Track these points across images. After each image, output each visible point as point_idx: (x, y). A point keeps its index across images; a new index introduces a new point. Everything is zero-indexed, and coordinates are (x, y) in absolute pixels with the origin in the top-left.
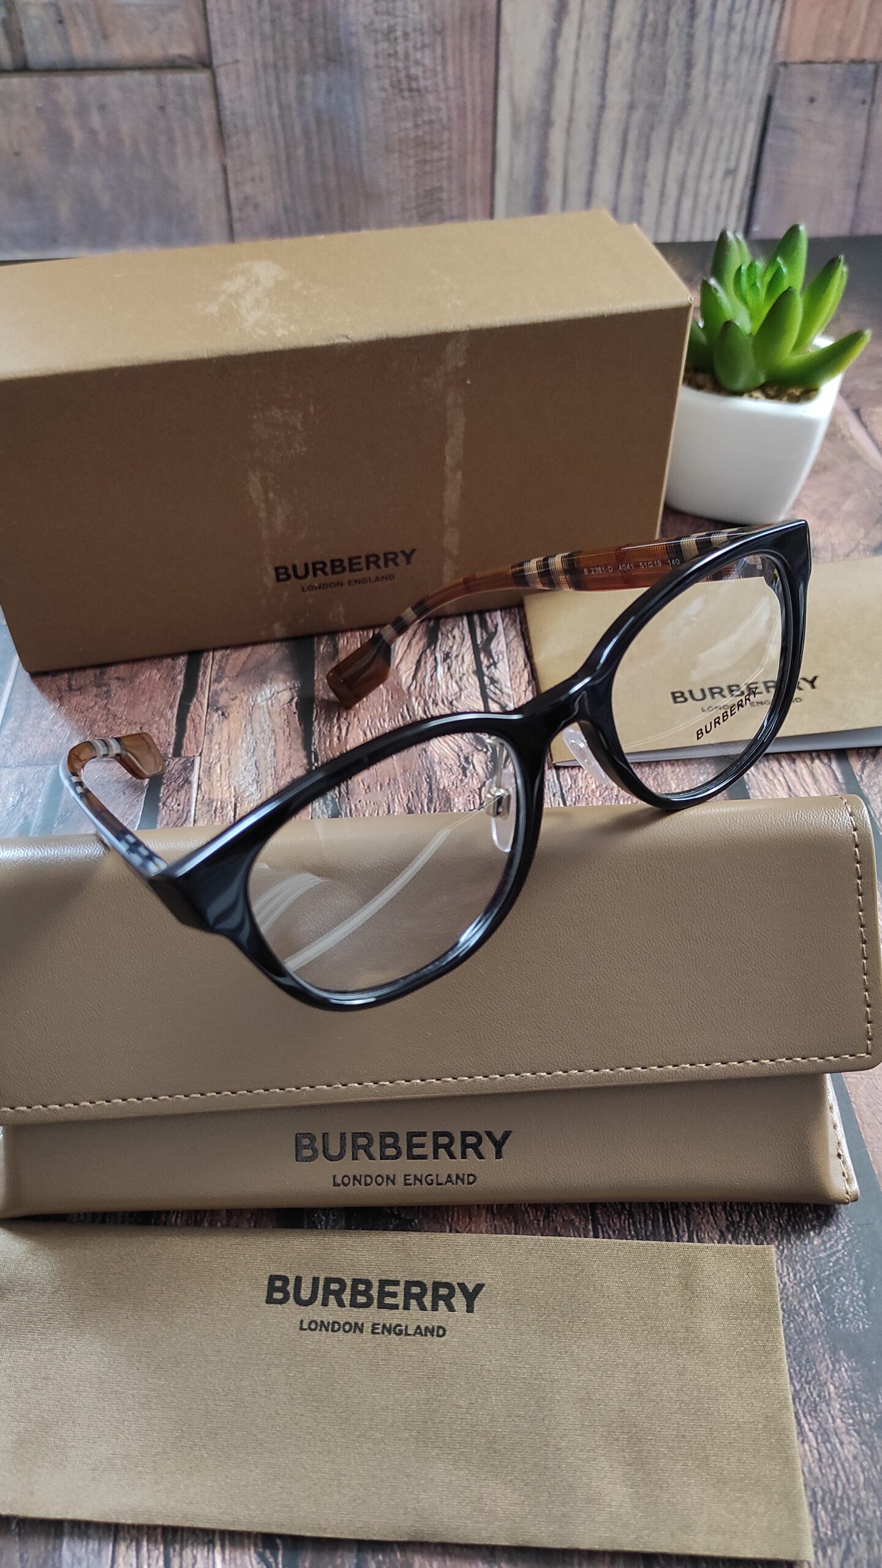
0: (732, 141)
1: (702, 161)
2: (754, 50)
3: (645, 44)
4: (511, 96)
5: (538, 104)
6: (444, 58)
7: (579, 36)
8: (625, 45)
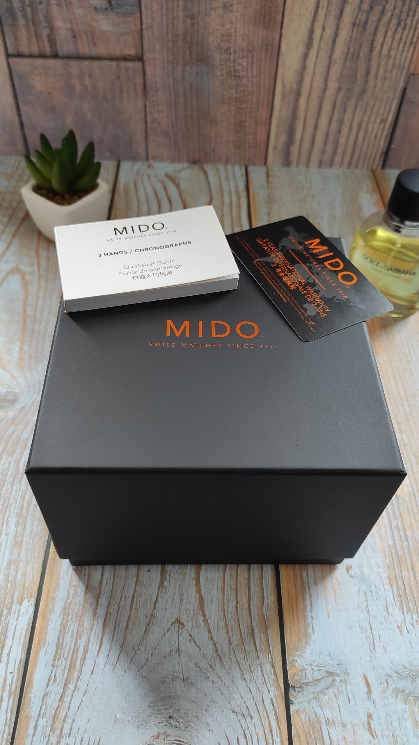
0: (385, 107)
1: (370, 115)
2: (399, 67)
3: (348, 62)
4: (283, 82)
5: (295, 86)
6: (252, 62)
7: (317, 57)
8: (338, 62)
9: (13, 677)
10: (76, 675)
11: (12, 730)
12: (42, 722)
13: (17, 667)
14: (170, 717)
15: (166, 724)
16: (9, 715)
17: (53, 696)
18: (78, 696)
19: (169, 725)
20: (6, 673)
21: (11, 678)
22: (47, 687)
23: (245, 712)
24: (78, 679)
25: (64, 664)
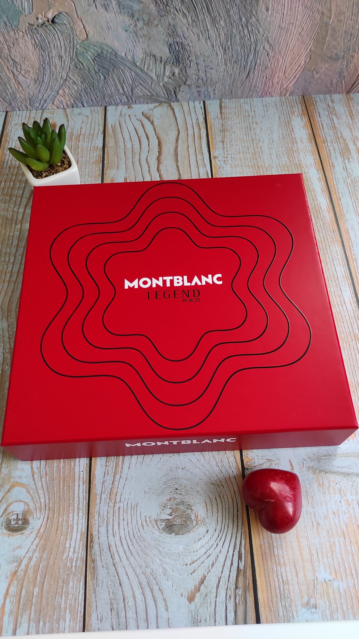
9: (84, 474)
10: (120, 470)
11: (87, 501)
12: (104, 496)
13: (85, 468)
14: (176, 489)
15: (174, 493)
16: (85, 493)
17: (108, 482)
18: (122, 481)
19: (176, 493)
20: (79, 472)
21: (82, 475)
22: (104, 477)
23: (219, 483)
24: (121, 472)
25: (112, 465)
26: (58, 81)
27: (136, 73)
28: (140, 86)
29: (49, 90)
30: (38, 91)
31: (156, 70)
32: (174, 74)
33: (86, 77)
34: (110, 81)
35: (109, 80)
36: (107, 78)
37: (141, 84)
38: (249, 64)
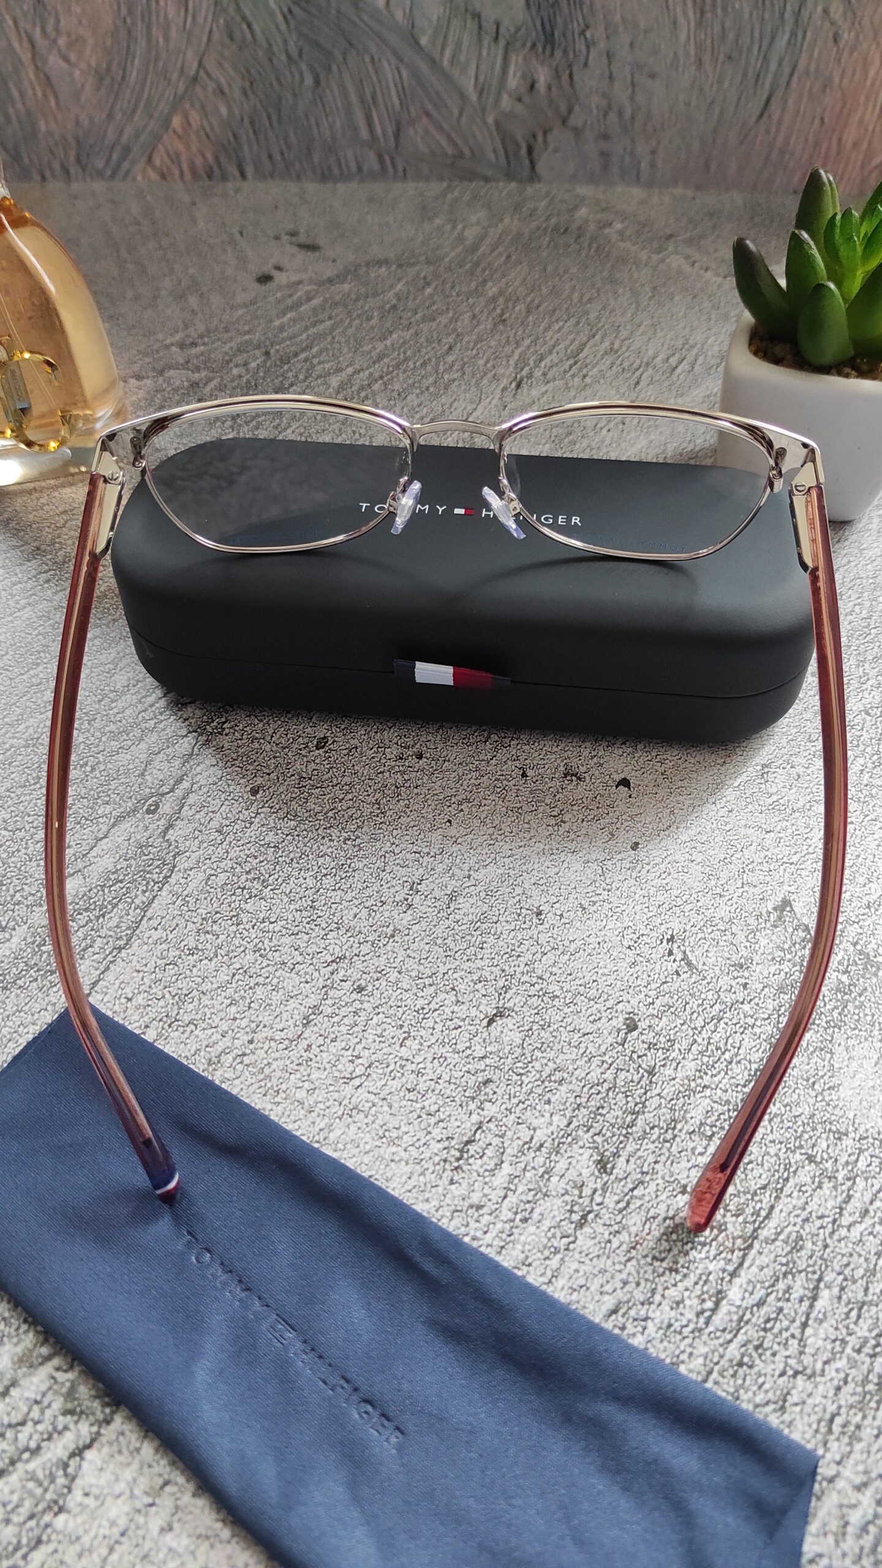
26: (169, 81)
27: (416, 75)
28: (425, 120)
29: (139, 112)
30: (104, 116)
31: (478, 67)
32: (532, 87)
33: (260, 74)
34: (332, 92)
35: (328, 91)
36: (323, 83)
37: (427, 114)
38: (773, 67)
